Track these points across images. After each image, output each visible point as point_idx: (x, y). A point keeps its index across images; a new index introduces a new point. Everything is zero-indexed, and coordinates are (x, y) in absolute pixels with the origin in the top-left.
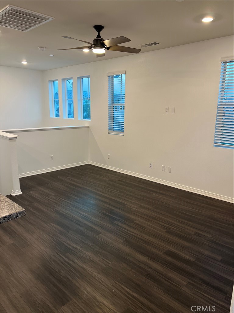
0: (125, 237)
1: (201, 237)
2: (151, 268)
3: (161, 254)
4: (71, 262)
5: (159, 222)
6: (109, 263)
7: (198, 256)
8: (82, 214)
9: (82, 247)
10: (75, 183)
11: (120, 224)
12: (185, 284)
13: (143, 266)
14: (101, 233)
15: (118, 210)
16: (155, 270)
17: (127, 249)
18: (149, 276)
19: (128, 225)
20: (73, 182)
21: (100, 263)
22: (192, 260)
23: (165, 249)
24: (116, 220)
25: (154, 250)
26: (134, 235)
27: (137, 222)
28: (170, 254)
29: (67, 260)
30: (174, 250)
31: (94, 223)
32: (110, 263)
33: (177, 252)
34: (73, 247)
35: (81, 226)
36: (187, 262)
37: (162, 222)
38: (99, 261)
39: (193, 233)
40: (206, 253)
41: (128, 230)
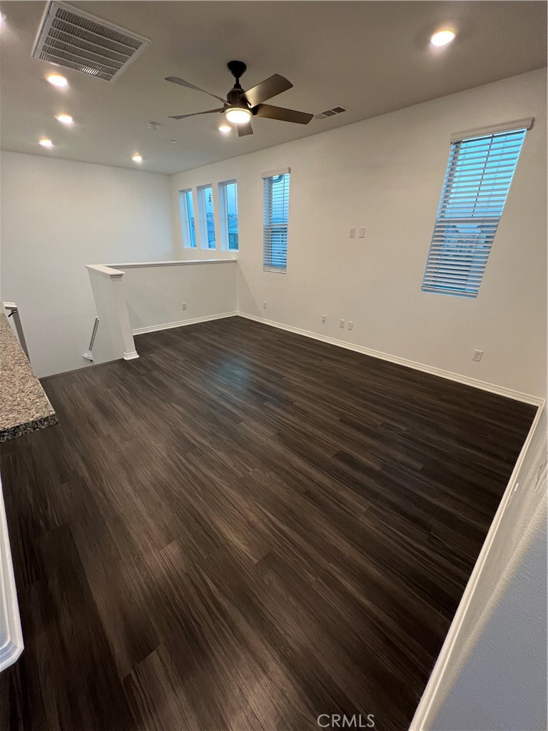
0: (278, 427)
1: (391, 430)
2: (313, 481)
3: (330, 457)
4: (191, 468)
5: (330, 405)
6: (249, 471)
7: (386, 462)
8: (217, 390)
9: (211, 443)
10: (214, 343)
11: (272, 407)
12: (364, 509)
13: (300, 477)
14: (242, 420)
15: (271, 385)
16: (319, 485)
17: (280, 449)
18: (308, 494)
19: (284, 409)
20: (211, 342)
21: (235, 469)
22: (378, 468)
23: (337, 449)
24: (267, 400)
25: (320, 451)
26: (292, 424)
27: (297, 404)
28: (342, 456)
29: (187, 465)
30: (350, 451)
31: (234, 405)
32: (251, 469)
33: (355, 454)
34: (199, 443)
35: (215, 409)
36: (368, 471)
37: (333, 404)
38: (235, 466)
39: (380, 423)
40: (399, 456)
41: (283, 417)
